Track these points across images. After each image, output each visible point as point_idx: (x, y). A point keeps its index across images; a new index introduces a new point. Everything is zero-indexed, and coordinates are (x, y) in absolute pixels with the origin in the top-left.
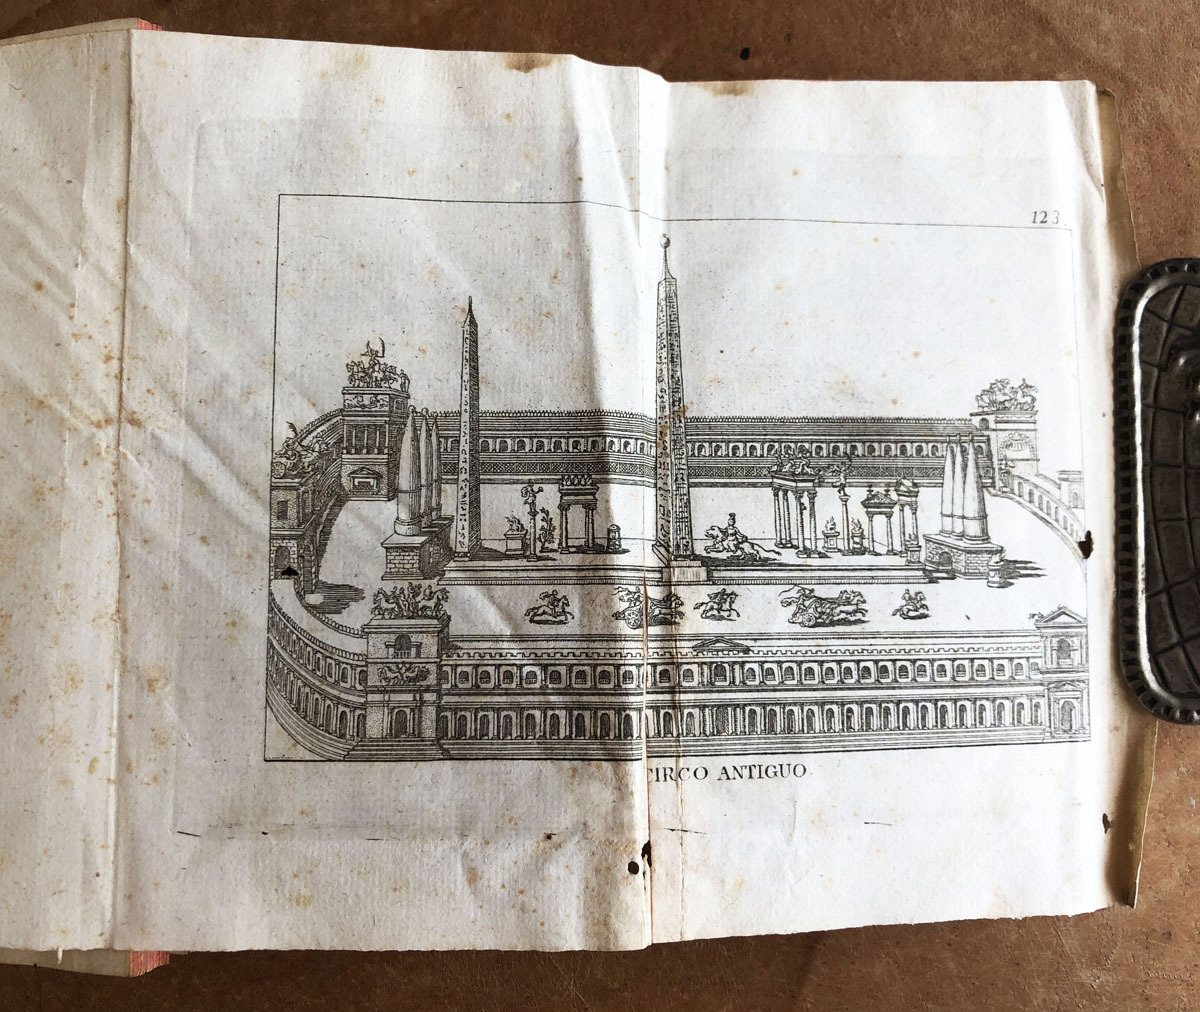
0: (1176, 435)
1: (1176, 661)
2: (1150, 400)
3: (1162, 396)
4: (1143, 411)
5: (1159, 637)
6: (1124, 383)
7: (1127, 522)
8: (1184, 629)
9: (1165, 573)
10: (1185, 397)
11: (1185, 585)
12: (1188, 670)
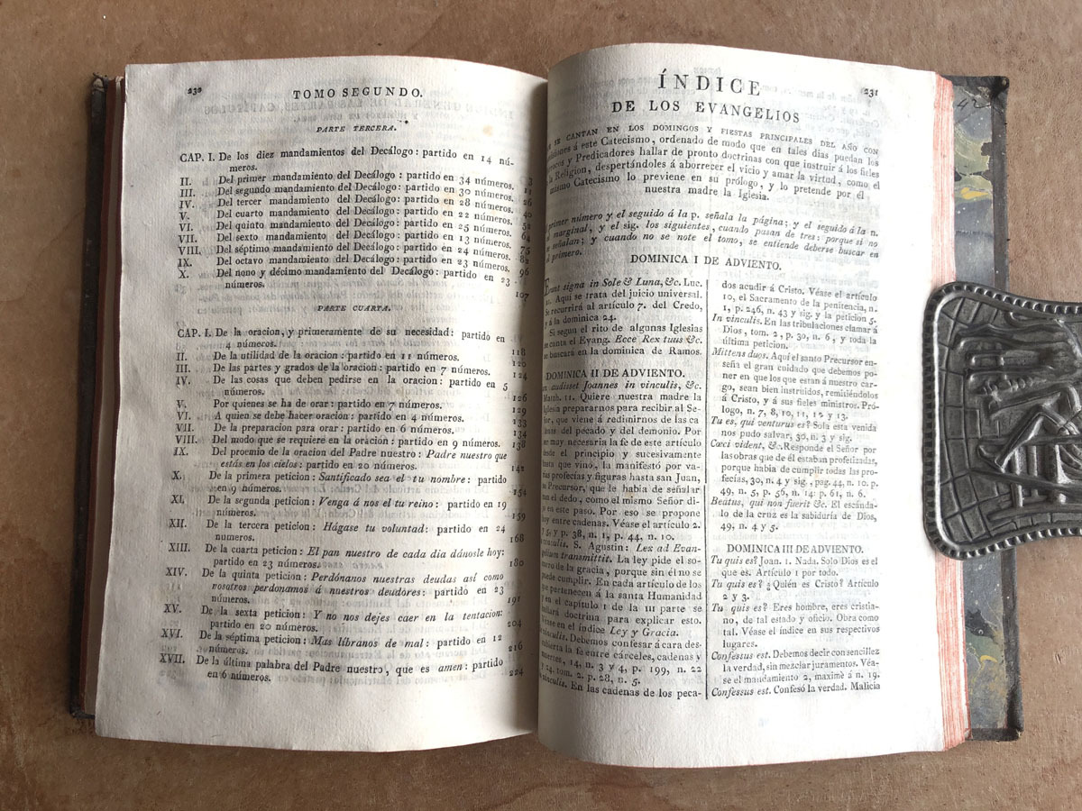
0: (959, 389)
1: (957, 523)
2: (944, 366)
3: (951, 364)
4: (940, 374)
5: (949, 508)
6: (928, 356)
7: (929, 440)
8: (962, 504)
9: (952, 471)
10: (964, 365)
11: (963, 478)
12: (964, 529)
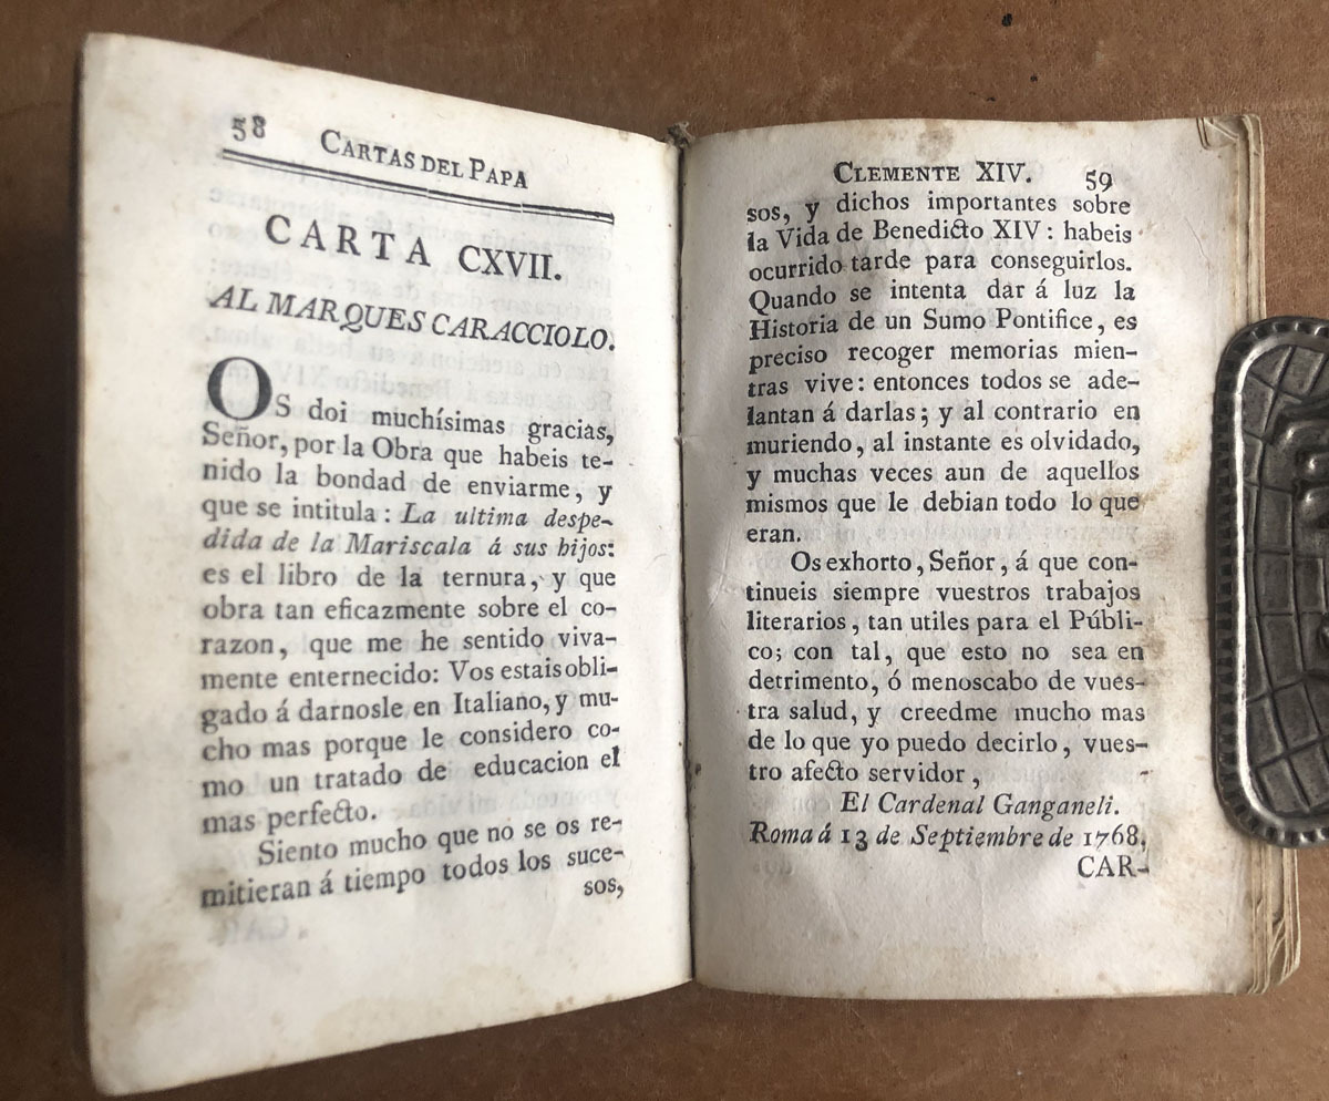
0: (1284, 520)
2: (1254, 475)
3: (1267, 472)
4: (1245, 489)
5: (1262, 748)
6: (1224, 457)
7: (1226, 616)
9: (1269, 674)
10: (1294, 475)
